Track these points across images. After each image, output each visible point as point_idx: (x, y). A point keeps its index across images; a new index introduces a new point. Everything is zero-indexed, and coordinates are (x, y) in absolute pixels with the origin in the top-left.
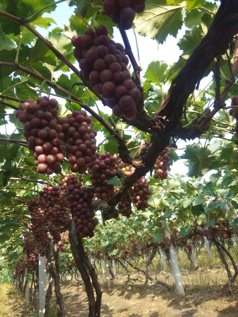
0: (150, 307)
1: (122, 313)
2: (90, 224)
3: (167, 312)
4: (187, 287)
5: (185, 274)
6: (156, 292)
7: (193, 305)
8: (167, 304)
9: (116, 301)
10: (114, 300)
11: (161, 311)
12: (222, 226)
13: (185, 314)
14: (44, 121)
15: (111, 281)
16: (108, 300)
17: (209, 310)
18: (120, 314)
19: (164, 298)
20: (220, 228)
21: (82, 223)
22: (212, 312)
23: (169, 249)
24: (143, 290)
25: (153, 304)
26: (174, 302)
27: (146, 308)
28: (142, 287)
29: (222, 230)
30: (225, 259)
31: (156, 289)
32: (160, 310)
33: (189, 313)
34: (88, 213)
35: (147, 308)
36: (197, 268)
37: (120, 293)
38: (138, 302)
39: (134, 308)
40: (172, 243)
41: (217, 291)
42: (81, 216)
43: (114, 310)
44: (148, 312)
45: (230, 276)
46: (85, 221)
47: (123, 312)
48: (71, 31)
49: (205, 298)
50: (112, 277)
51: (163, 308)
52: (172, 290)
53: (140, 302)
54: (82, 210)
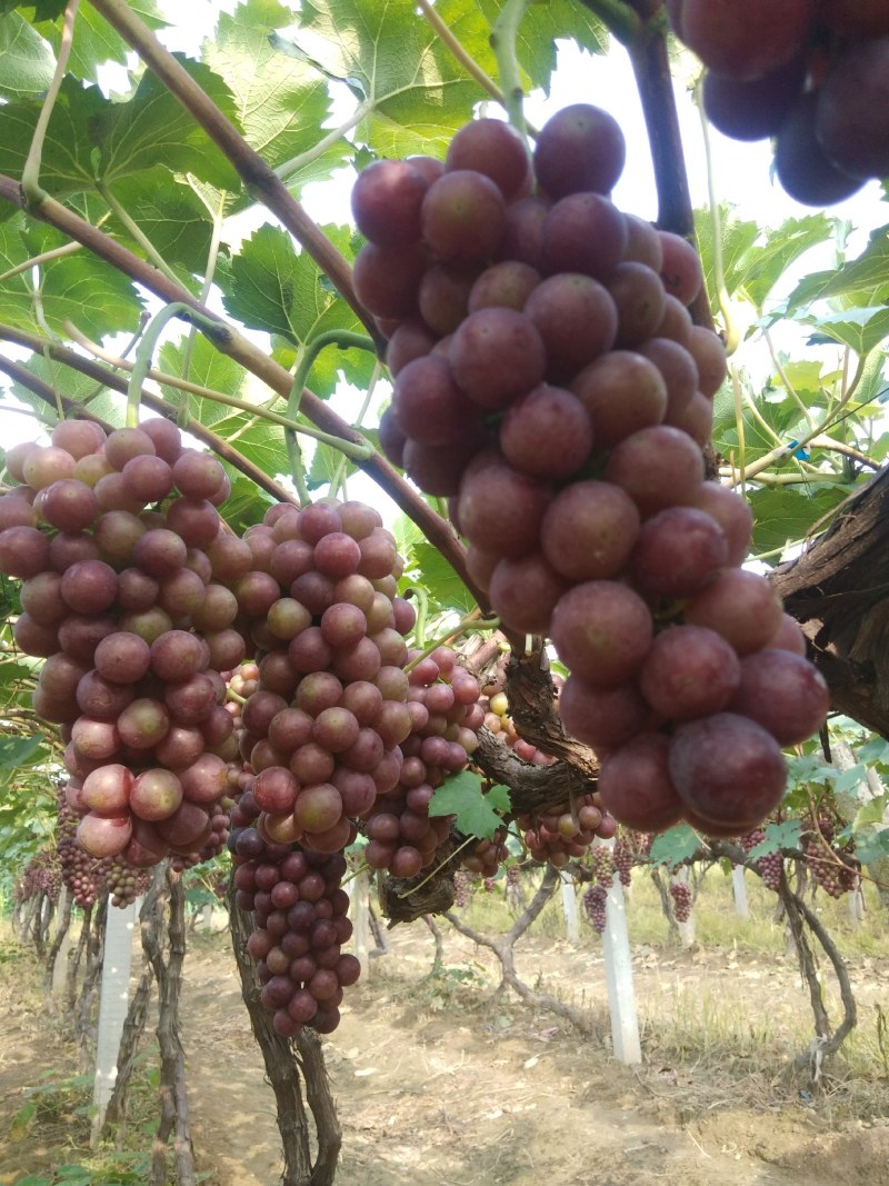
0: (509, 1097)
1: (400, 1102)
2: (324, 978)
3: (569, 1125)
4: (653, 1035)
5: (644, 966)
6: (536, 1035)
7: (671, 1119)
8: (573, 1096)
9: (382, 1044)
10: (377, 1041)
11: (546, 1118)
12: (825, 848)
13: (637, 1151)
14: (136, 582)
15: (373, 960)
16: (353, 1036)
17: (728, 1147)
18: (394, 1103)
19: (562, 1070)
20: (816, 856)
21: (287, 973)
22: (738, 1157)
23: (605, 892)
24: (485, 1017)
25: (519, 1085)
26: (600, 1093)
27: (492, 1096)
28: (484, 1004)
29: (821, 864)
30: (815, 966)
31: (536, 1019)
32: (543, 1114)
33: (652, 1147)
34: (323, 928)
35: (497, 1097)
36: (693, 950)
37: (399, 1017)
38: (464, 1068)
39: (447, 1089)
40: (620, 870)
41: (763, 1071)
42: (285, 940)
43: (374, 1081)
44: (499, 1113)
45: (822, 1027)
46: (305, 964)
47: (404, 1099)
48: (331, 29)
49: (721, 1098)
50: (378, 946)
51: (557, 1109)
52: (594, 1036)
53: (471, 1067)
54: (291, 915)
